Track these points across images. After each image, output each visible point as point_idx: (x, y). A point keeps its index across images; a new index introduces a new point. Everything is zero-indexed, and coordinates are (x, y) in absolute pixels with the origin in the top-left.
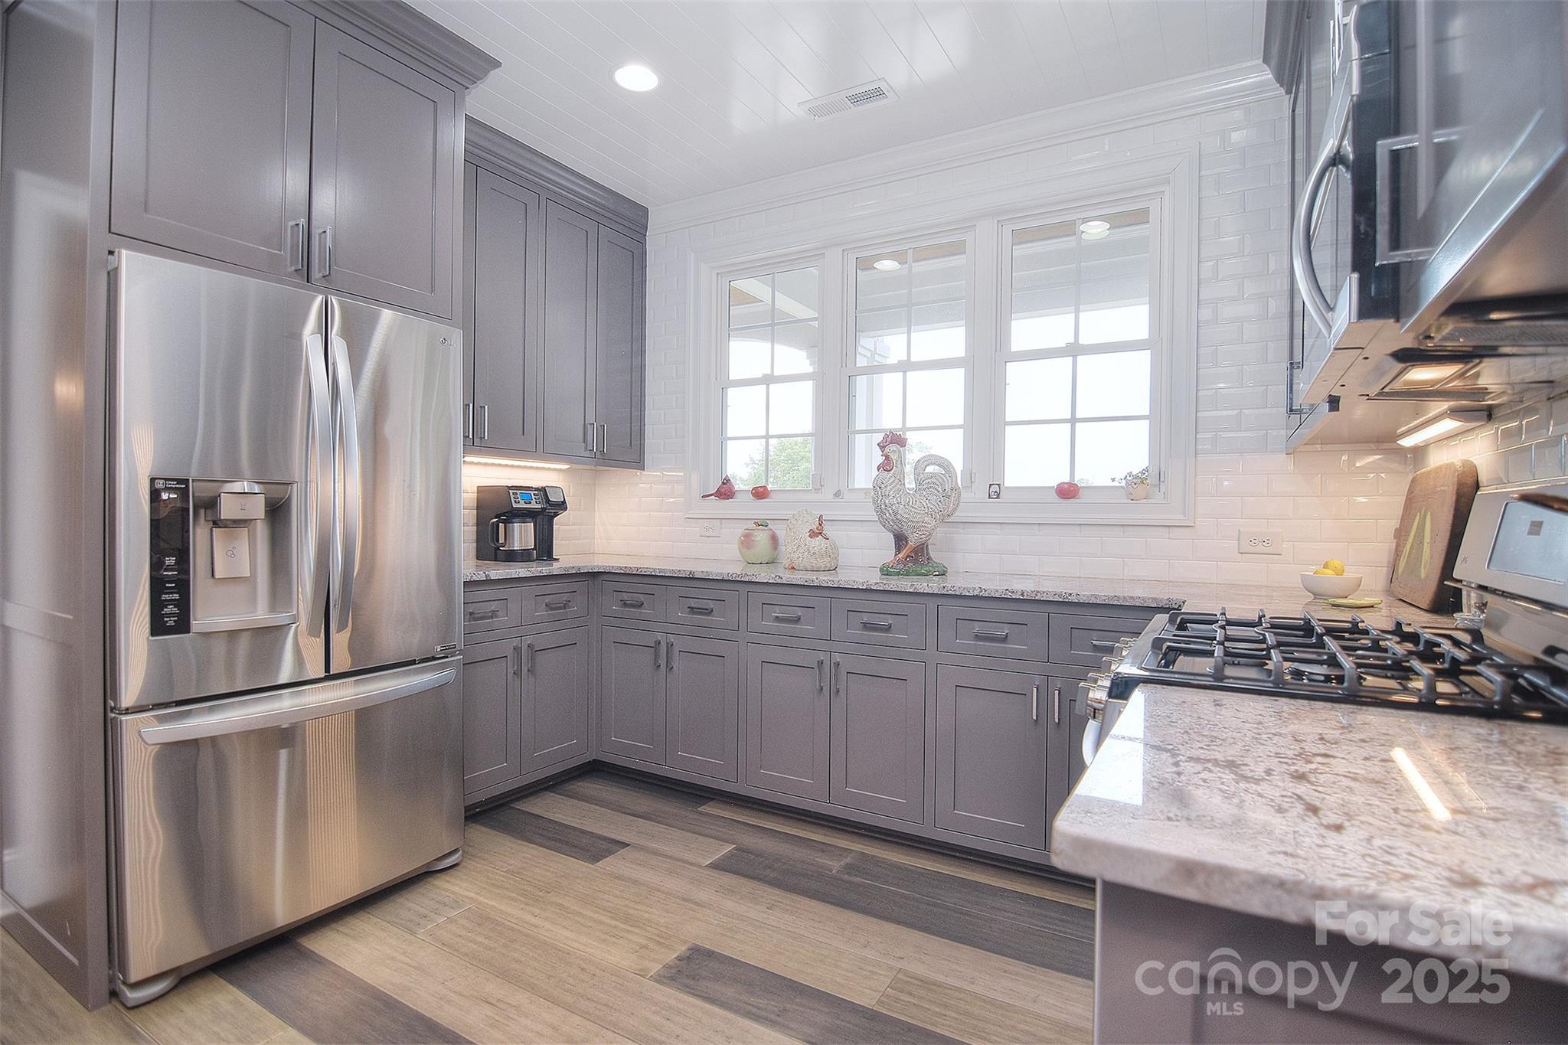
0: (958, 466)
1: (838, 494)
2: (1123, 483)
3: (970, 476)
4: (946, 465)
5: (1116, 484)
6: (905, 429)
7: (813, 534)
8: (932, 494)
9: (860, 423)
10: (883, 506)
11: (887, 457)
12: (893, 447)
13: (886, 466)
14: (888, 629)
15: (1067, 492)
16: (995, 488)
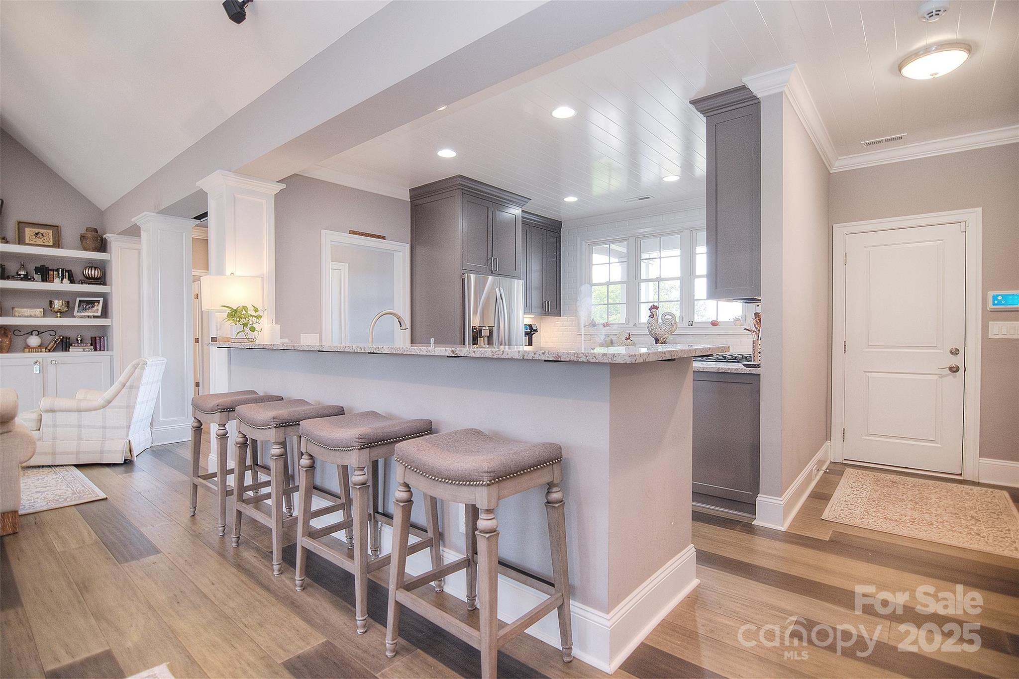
0: (677, 314)
1: (635, 325)
2: (733, 321)
3: (682, 318)
4: (673, 315)
5: (730, 321)
6: (659, 302)
7: (627, 339)
8: (667, 325)
9: (643, 299)
10: (651, 329)
11: (652, 313)
12: (654, 310)
13: (652, 316)
15: (714, 324)
16: (691, 322)
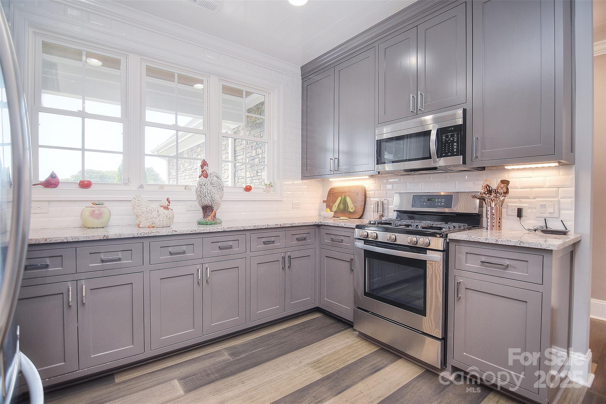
1: (141, 187)
10: (207, 194)
14: (231, 247)
15: (249, 189)
